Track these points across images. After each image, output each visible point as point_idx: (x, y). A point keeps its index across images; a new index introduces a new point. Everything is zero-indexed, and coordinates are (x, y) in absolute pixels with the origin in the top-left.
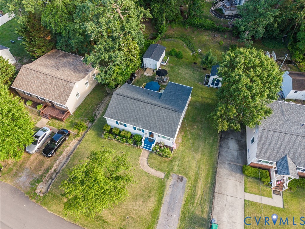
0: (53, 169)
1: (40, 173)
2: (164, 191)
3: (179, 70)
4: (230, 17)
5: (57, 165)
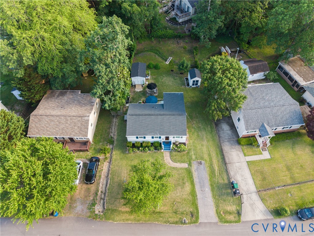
1: (92, 198)
2: (192, 176)
3: (162, 79)
4: (184, 23)
5: (101, 187)
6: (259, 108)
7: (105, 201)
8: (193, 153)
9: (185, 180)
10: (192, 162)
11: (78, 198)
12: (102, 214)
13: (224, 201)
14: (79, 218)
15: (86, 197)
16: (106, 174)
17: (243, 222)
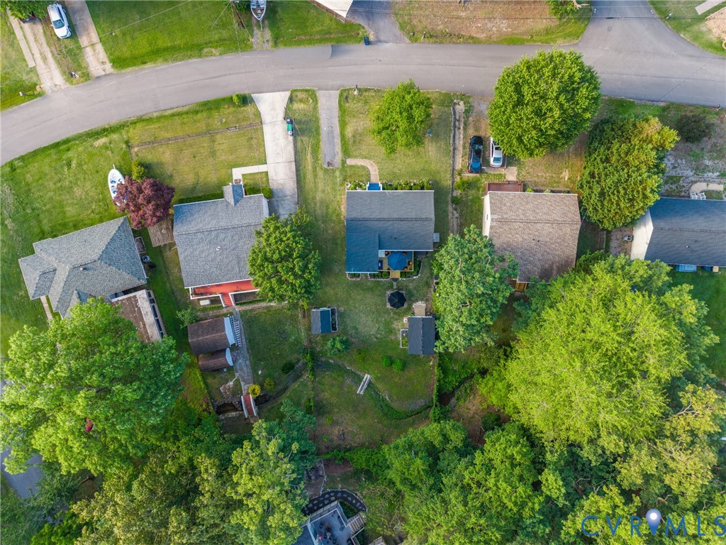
0: (462, 128)
1: (470, 119)
2: (342, 146)
4: (326, 499)
7: (453, 117)
9: (351, 141)
10: (340, 167)
12: (455, 101)
13: (305, 115)
14: (482, 96)
15: (478, 121)
17: (287, 90)
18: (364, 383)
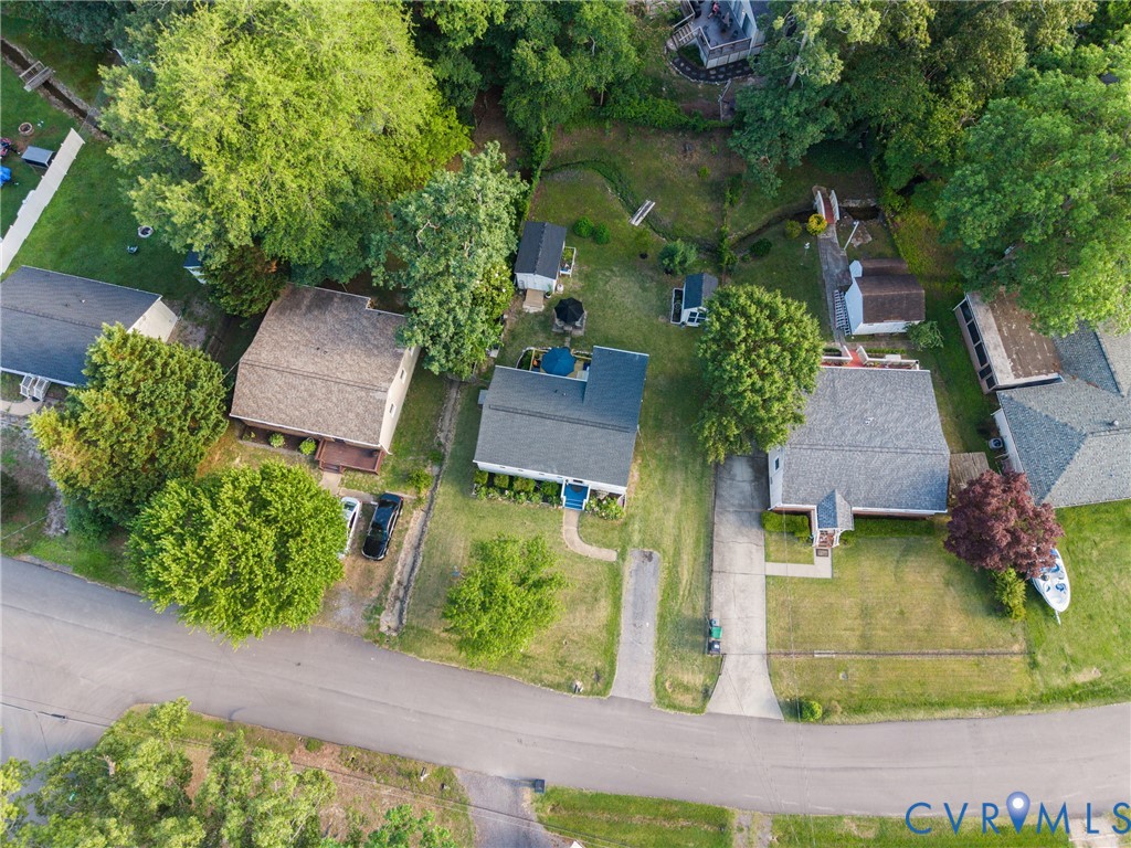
0: (395, 582)
1: (375, 595)
2: (621, 585)
5: (400, 572)
6: (836, 448)
7: (406, 605)
8: (636, 526)
9: (602, 592)
10: (629, 549)
11: (345, 590)
12: (394, 634)
13: (682, 659)
14: (342, 635)
15: (362, 589)
16: (415, 541)
17: (710, 714)
18: (642, 215)
